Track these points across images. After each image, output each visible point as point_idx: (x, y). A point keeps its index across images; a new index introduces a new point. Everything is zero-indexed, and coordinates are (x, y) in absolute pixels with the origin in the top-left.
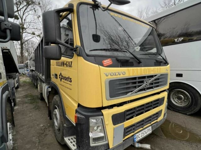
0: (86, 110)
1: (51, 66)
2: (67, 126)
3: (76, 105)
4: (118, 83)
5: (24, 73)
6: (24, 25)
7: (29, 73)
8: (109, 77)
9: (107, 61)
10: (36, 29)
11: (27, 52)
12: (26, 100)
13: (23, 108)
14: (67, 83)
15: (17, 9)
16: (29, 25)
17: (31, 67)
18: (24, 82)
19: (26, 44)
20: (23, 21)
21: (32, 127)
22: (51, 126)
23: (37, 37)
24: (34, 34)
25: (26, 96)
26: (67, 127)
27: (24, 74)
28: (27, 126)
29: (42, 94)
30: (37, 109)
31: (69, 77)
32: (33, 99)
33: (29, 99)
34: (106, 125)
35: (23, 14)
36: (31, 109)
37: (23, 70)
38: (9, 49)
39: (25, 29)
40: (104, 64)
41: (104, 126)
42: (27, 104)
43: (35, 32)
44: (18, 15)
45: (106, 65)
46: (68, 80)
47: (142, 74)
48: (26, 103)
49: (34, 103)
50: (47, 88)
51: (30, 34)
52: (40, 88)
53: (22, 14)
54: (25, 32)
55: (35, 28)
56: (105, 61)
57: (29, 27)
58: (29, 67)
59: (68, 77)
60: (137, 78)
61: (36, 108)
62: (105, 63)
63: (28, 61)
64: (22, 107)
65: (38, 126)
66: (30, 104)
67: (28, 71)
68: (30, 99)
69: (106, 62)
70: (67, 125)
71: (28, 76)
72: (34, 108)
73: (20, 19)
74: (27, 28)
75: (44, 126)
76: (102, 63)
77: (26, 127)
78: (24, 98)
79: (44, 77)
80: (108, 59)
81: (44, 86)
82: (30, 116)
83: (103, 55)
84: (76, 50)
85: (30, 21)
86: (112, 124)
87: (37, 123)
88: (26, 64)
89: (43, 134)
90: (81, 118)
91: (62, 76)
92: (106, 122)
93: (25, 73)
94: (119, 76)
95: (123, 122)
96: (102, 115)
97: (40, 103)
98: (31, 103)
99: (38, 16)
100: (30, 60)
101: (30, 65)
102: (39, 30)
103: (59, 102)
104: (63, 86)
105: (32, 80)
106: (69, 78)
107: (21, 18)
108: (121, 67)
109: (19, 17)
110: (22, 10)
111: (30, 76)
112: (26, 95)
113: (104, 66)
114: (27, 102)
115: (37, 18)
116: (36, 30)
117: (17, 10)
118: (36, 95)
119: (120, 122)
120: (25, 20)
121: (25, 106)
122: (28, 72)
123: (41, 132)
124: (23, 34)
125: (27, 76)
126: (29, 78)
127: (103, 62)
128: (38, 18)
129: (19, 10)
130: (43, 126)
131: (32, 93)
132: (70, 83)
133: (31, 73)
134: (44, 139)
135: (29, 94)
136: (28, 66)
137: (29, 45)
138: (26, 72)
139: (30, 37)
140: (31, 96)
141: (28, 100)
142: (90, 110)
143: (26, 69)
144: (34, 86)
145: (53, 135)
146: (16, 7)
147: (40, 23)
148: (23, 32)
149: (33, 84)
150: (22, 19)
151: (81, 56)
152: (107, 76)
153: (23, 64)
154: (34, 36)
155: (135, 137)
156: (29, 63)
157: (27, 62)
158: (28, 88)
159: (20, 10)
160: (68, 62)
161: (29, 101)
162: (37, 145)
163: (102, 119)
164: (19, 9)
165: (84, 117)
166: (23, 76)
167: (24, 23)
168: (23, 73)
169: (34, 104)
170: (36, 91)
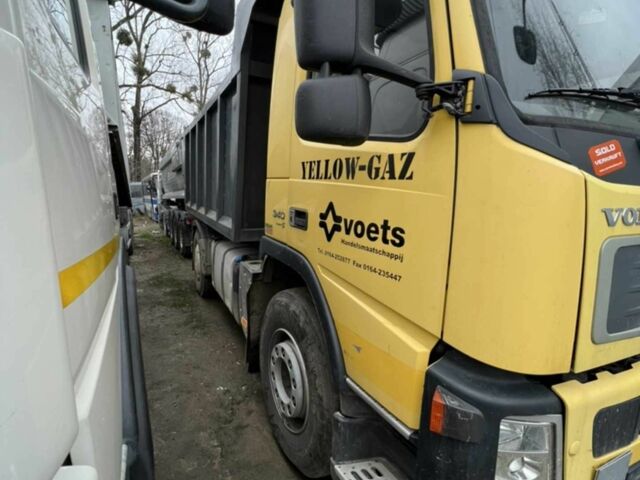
0: (481, 378)
1: (268, 180)
2: (347, 420)
3: (422, 350)
5: (142, 210)
6: (144, 63)
7: (157, 209)
8: (620, 229)
9: (605, 149)
10: (180, 73)
11: (149, 148)
12: (159, 293)
13: (152, 320)
14: (372, 250)
15: (128, 13)
16: (158, 64)
17: (166, 190)
18: (144, 236)
19: (148, 124)
20: (143, 50)
21: (189, 392)
22: (253, 394)
23: (180, 100)
24: (171, 89)
25: (158, 282)
26: (349, 425)
27: (142, 214)
28: (175, 385)
29: (208, 278)
30: (196, 327)
31: (386, 222)
32: (179, 293)
33: (168, 290)
34: (568, 457)
35: (144, 29)
36: (179, 326)
37: (141, 200)
38: (116, 127)
39: (149, 74)
40: (596, 163)
41: (559, 460)
42: (163, 309)
43: (175, 85)
44: (128, 30)
45: (602, 171)
46: (380, 236)
48: (160, 303)
49: (184, 305)
50: (237, 262)
51: (162, 89)
52: (201, 259)
53: (140, 27)
54: (148, 85)
55: (176, 71)
56: (599, 152)
57: (160, 69)
58: (158, 192)
59: (380, 223)
61: (194, 323)
62: (599, 162)
63: (158, 173)
64: (150, 317)
65: (208, 392)
66: (172, 306)
67: (155, 202)
68: (171, 293)
69: (602, 156)
70: (346, 417)
71: (154, 218)
72: (186, 324)
73: (134, 45)
74: (152, 73)
75: (228, 391)
76: (590, 158)
77: (169, 388)
78: (150, 285)
79: (227, 223)
80: (610, 140)
81: (223, 253)
82: (178, 351)
84: (455, 96)
85: (162, 49)
86: (591, 454)
87: (206, 377)
88: (150, 182)
89: (230, 422)
90: (466, 414)
91: (337, 219)
92: (572, 445)
93: (145, 209)
95: (629, 443)
96: (562, 408)
97: (204, 309)
98: (175, 305)
99: (185, 35)
100: (162, 169)
101: (164, 184)
102: (186, 78)
103: (302, 318)
104: (343, 259)
105: (168, 231)
106: (385, 226)
107: (136, 39)
109: (131, 36)
110: (139, 14)
111: (162, 220)
112: (157, 278)
114: (161, 300)
115: (182, 39)
116: (179, 78)
117: (125, 15)
118: (187, 282)
119: (617, 443)
120: (147, 47)
121: (158, 314)
122: (155, 206)
123: (223, 413)
124: (142, 90)
125: (151, 219)
126: (158, 226)
127: (591, 153)
128: (185, 39)
129: (132, 17)
130: (226, 392)
131: (174, 274)
132: (390, 248)
133: (164, 210)
134: (235, 443)
135: (163, 274)
136: (155, 190)
137: (156, 126)
138: (149, 206)
139: (161, 101)
140: (172, 281)
141: (166, 294)
142: (504, 382)
143: (149, 197)
144: (175, 250)
145: (265, 433)
146: (125, 6)
147: (190, 56)
148: (143, 83)
149: (173, 243)
150: (139, 46)
151: (491, 123)
152: (610, 223)
153: (140, 183)
154: (173, 96)
156: (159, 180)
157: (152, 175)
158: (161, 257)
159: (135, 16)
160: (385, 159)
161: (168, 298)
162: (216, 467)
163: (554, 427)
164: (131, 12)
165: (478, 412)
166: (141, 220)
167: (146, 56)
168: (139, 210)
169: (184, 309)
170: (185, 266)
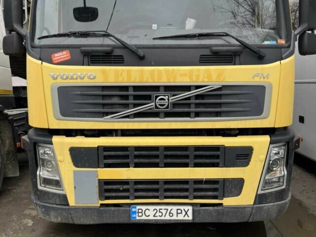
8: (59, 80)
9: (61, 54)
40: (54, 59)
45: (56, 62)
56: (56, 55)
60: (131, 89)
62: (56, 58)
69: (58, 56)
76: (51, 58)
80: (63, 50)
83: (55, 45)
86: (72, 164)
94: (79, 81)
95: (97, 168)
96: (52, 143)
108: (89, 65)
113: (54, 62)
127: (52, 56)
152: (55, 79)
155: (133, 210)
163: (53, 150)
165: (28, 140)
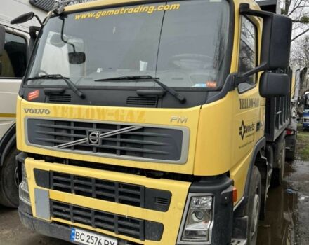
4: (39, 124)
8: (29, 114)
47: (82, 117)
60: (72, 124)
76: (28, 95)
86: (35, 182)
94: (40, 115)
152: (26, 112)
155: (73, 232)
